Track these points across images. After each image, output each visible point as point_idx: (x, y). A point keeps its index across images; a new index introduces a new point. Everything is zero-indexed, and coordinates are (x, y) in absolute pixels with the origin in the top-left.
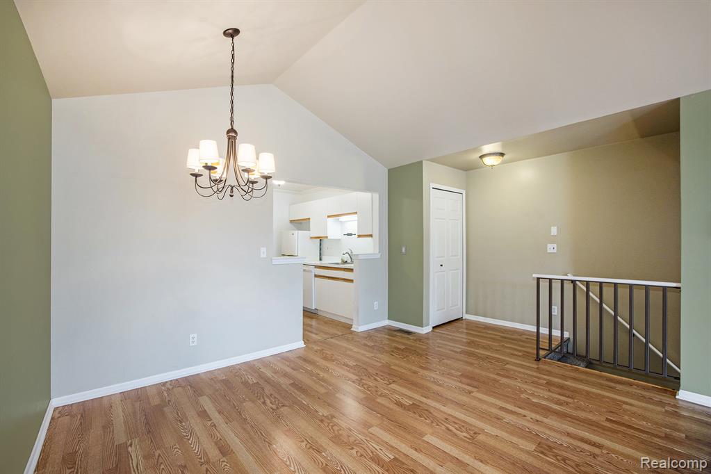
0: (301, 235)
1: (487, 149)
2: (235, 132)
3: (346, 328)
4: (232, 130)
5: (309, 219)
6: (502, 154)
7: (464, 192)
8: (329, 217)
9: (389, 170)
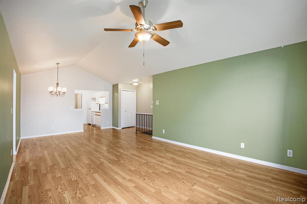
0: (93, 103)
1: (134, 81)
2: (58, 84)
3: (99, 128)
4: (58, 83)
5: (95, 98)
6: (138, 82)
7: (136, 91)
8: (100, 97)
9: (113, 85)
